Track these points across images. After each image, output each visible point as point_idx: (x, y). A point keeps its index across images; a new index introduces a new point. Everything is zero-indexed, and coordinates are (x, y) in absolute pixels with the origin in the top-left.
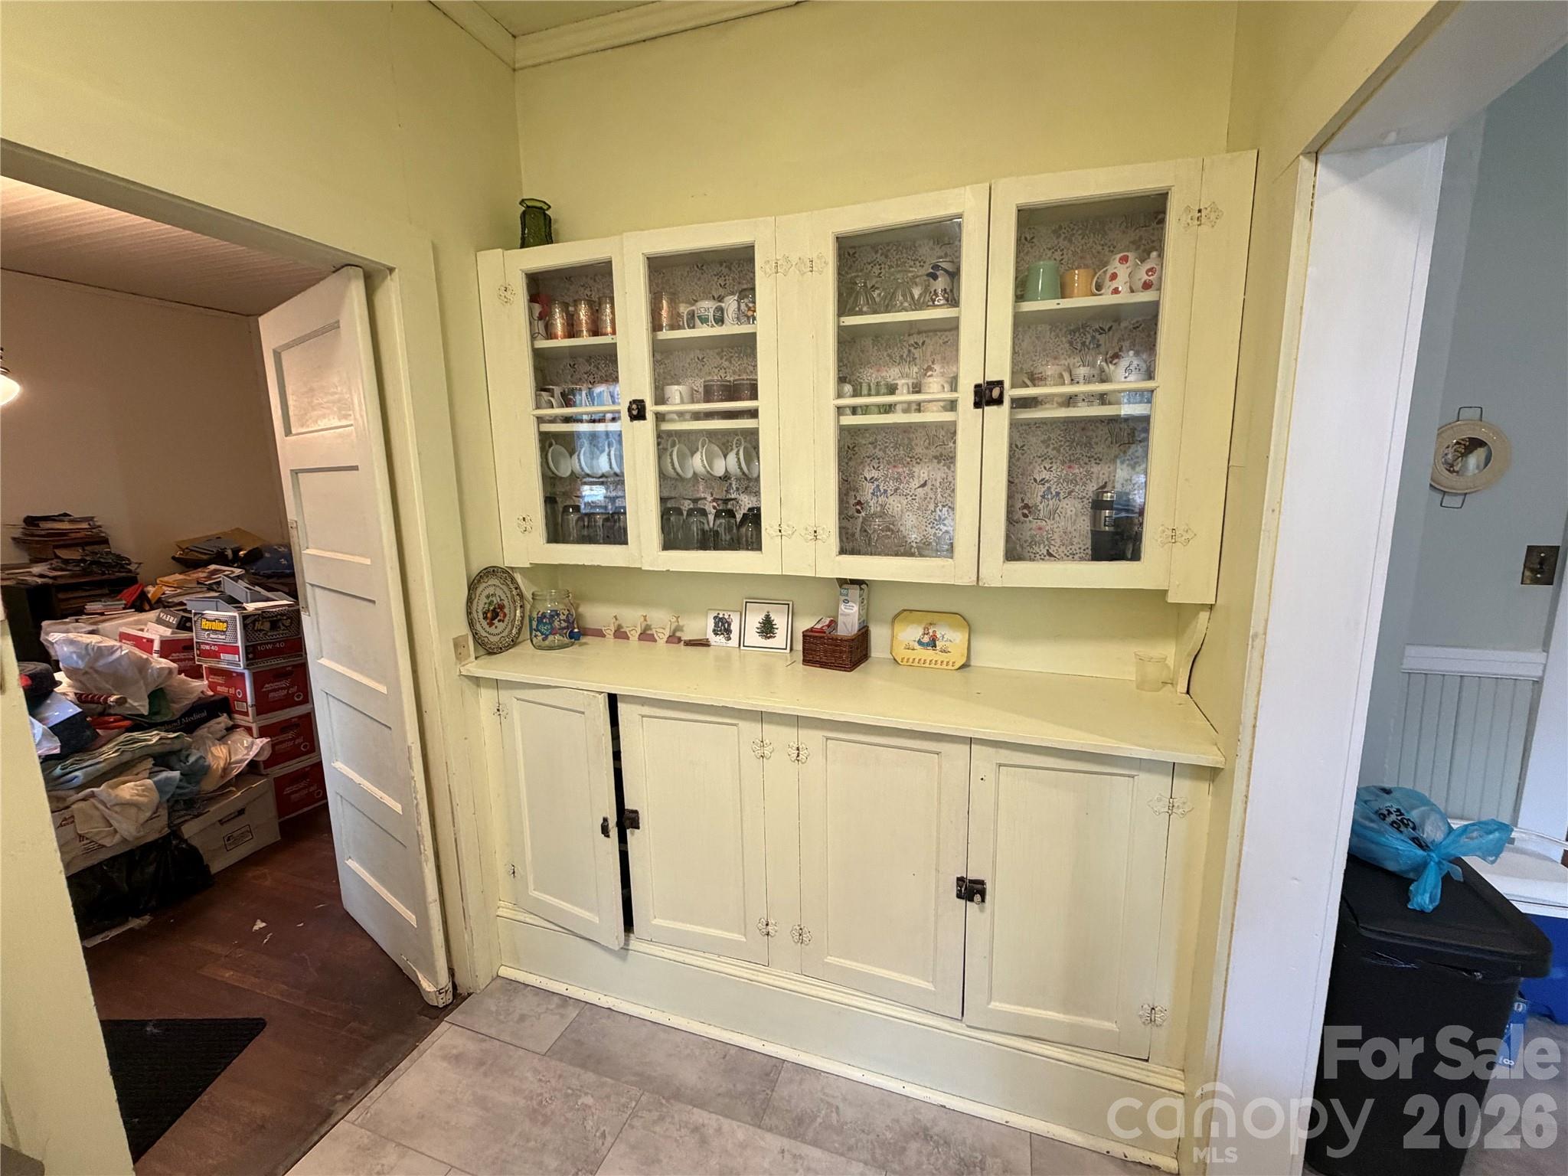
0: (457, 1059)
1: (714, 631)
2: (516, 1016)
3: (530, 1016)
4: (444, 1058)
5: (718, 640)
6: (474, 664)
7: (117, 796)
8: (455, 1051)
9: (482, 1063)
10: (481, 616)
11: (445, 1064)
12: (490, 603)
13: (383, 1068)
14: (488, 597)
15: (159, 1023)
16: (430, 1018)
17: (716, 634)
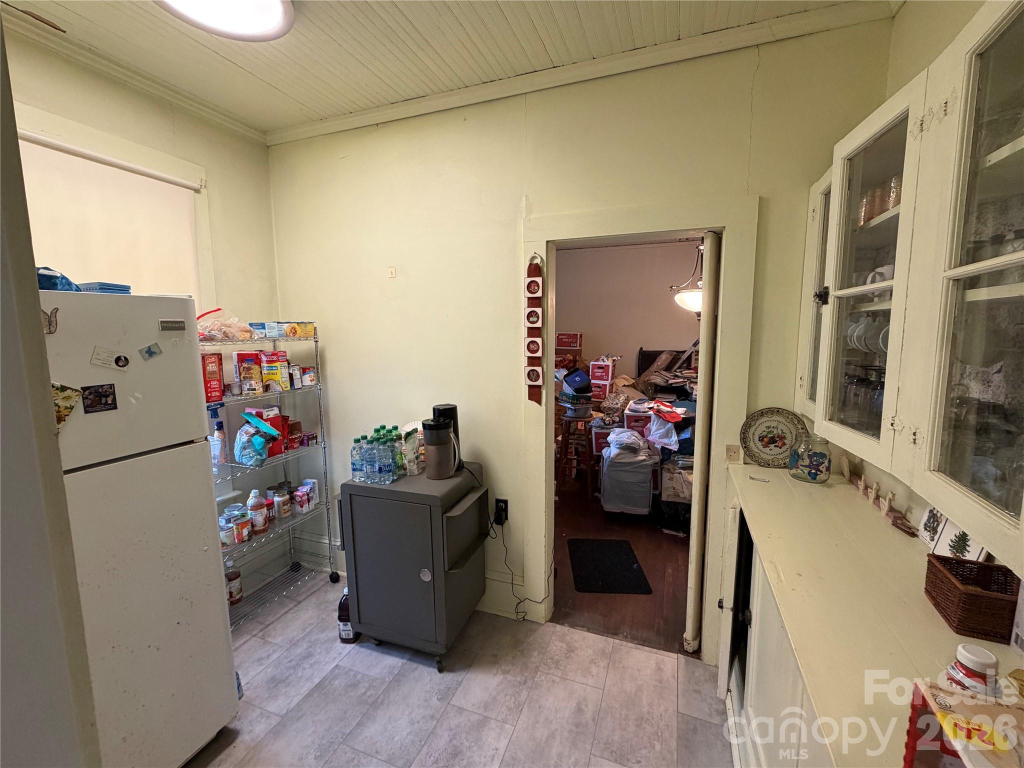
0: (659, 669)
1: (925, 524)
2: (697, 688)
3: (701, 696)
4: (657, 664)
5: (924, 535)
6: (741, 466)
7: (687, 477)
8: (662, 667)
9: (660, 682)
10: (757, 438)
11: (654, 665)
12: (769, 432)
13: (644, 642)
14: (768, 427)
15: (640, 567)
16: (679, 649)
17: (926, 529)
